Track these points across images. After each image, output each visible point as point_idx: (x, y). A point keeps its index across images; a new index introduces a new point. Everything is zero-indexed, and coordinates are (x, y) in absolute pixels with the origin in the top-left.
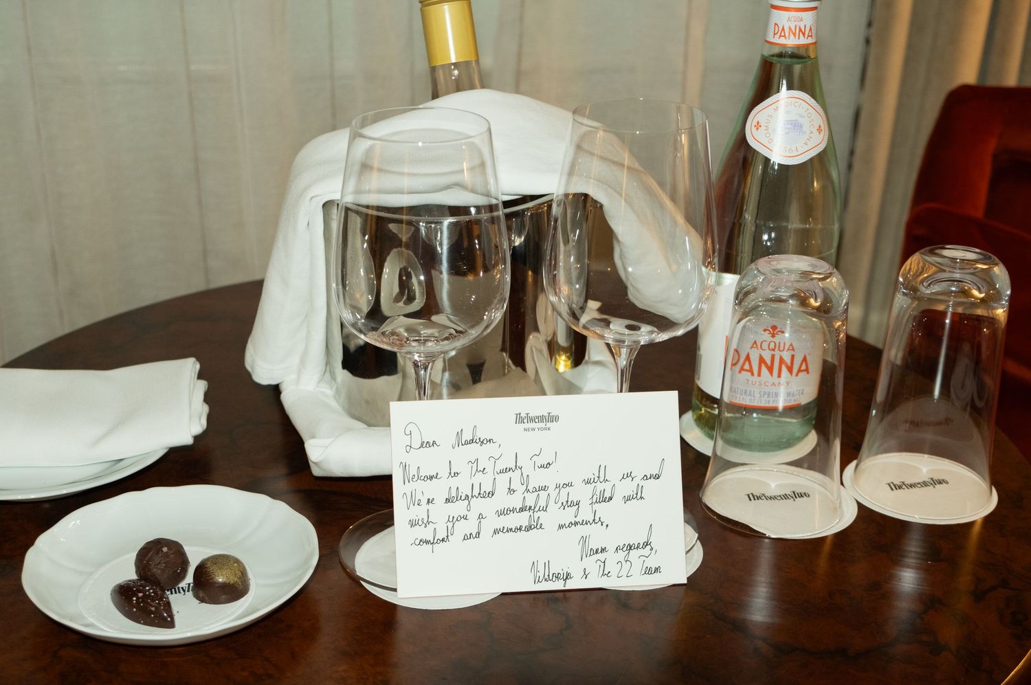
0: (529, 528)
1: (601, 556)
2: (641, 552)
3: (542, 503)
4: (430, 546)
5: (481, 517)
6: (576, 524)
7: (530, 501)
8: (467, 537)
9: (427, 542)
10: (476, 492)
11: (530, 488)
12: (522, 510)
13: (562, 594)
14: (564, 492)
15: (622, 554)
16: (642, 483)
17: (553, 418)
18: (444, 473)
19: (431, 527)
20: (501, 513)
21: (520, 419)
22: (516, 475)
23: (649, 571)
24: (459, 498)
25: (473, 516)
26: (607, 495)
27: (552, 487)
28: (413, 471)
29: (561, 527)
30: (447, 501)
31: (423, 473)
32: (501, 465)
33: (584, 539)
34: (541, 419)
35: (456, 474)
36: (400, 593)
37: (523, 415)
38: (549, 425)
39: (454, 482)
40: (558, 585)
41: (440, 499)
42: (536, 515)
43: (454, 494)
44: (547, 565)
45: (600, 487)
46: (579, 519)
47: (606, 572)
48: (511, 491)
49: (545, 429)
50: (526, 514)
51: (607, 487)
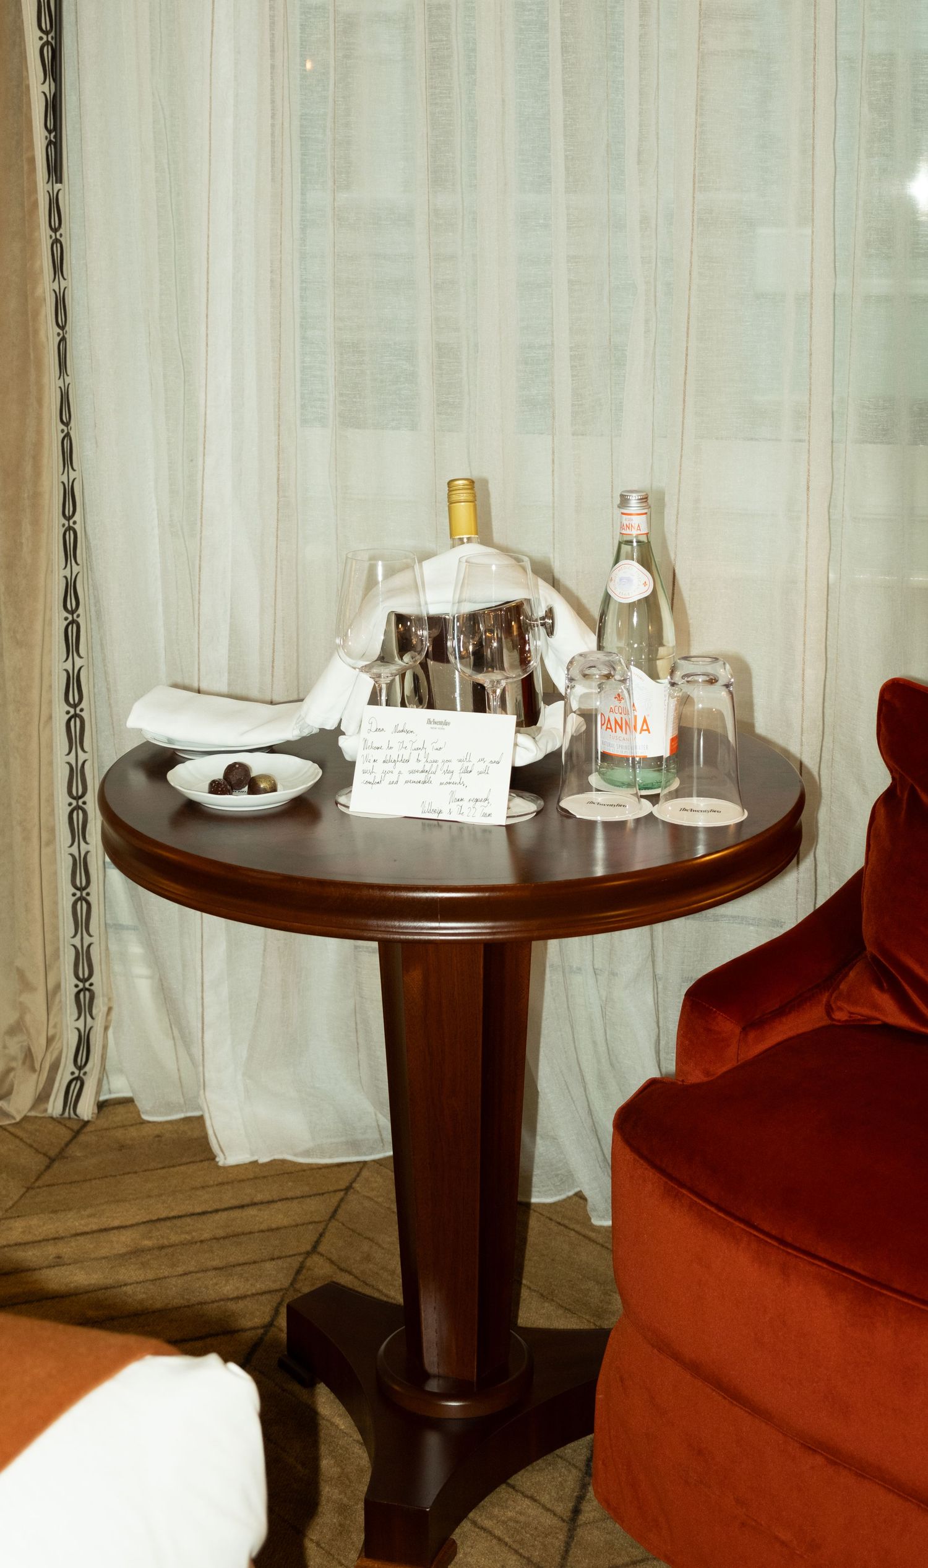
0: (425, 782)
1: (460, 803)
2: (482, 803)
3: (433, 770)
4: (371, 785)
5: (400, 773)
6: (450, 783)
7: (427, 768)
8: (391, 783)
9: (370, 783)
10: (400, 759)
11: (429, 760)
12: (422, 772)
13: (436, 822)
14: (446, 764)
15: (472, 803)
16: (489, 765)
17: (447, 724)
18: (385, 746)
19: (373, 774)
20: (411, 772)
21: (429, 722)
22: (422, 752)
23: (485, 815)
24: (390, 761)
25: (396, 772)
26: (469, 769)
27: (440, 761)
28: (369, 744)
29: (441, 784)
30: (384, 762)
31: (374, 746)
32: (416, 746)
33: (453, 793)
34: (441, 723)
35: (391, 748)
36: (351, 809)
37: (432, 720)
38: (445, 727)
39: (389, 752)
40: (434, 816)
41: (380, 761)
42: (429, 775)
43: (388, 758)
44: (430, 804)
45: (466, 764)
46: (452, 781)
47: (461, 812)
48: (418, 760)
49: (442, 729)
50: (424, 774)
51: (470, 765)
